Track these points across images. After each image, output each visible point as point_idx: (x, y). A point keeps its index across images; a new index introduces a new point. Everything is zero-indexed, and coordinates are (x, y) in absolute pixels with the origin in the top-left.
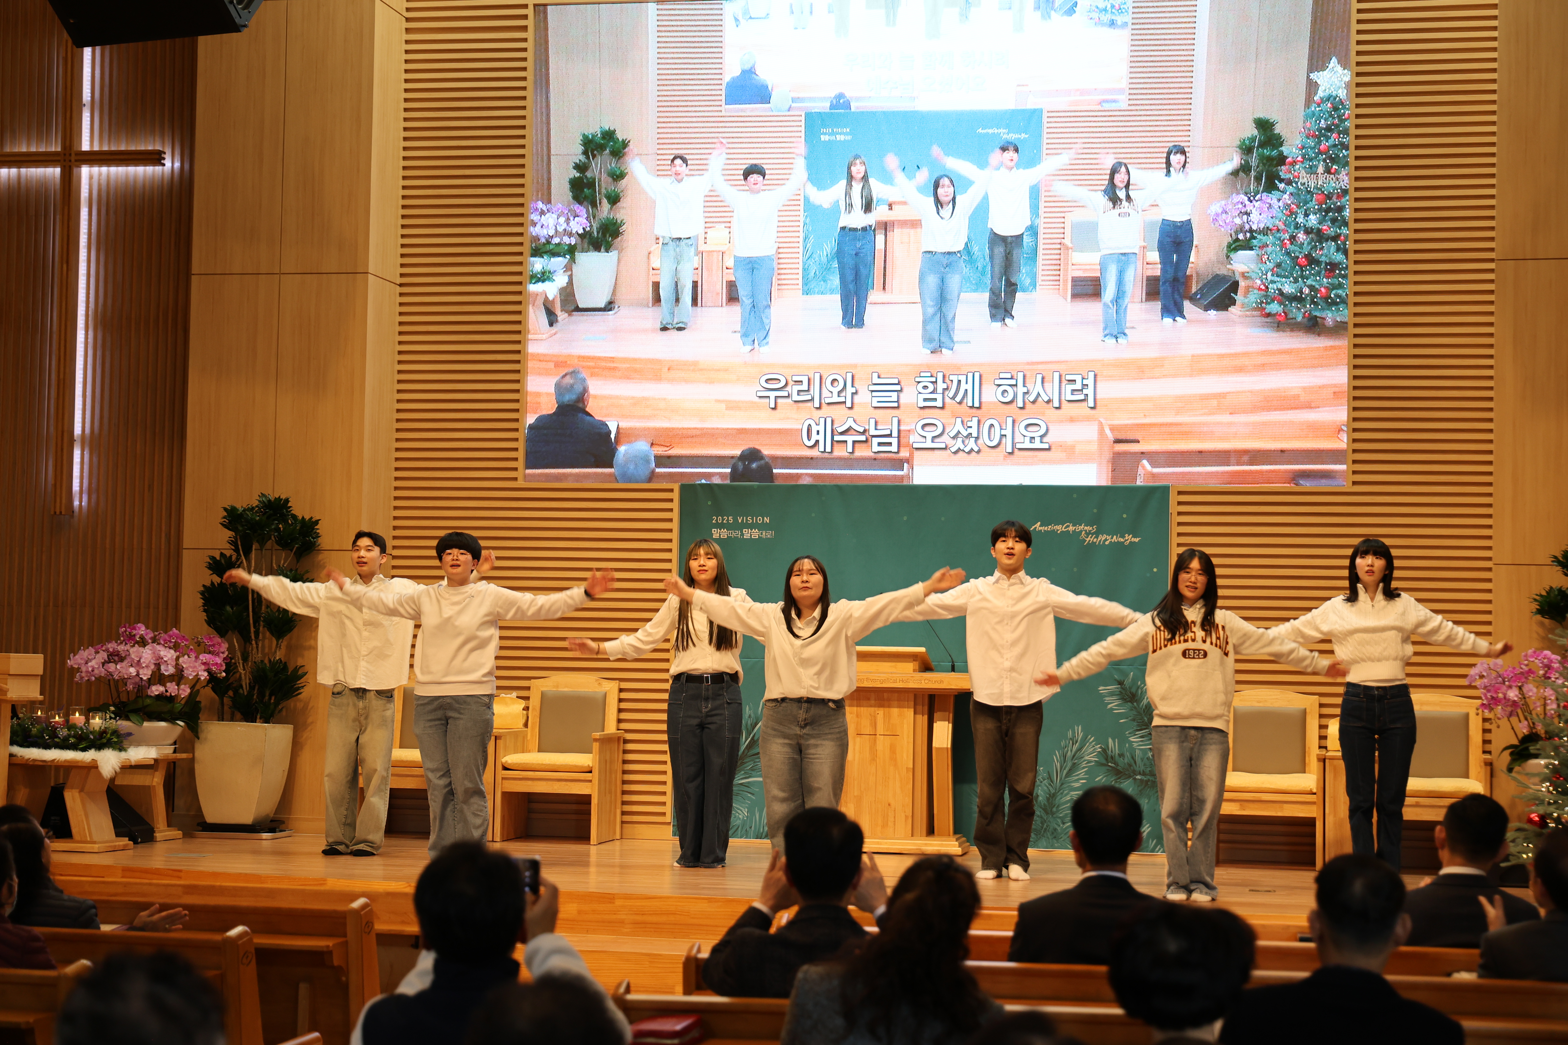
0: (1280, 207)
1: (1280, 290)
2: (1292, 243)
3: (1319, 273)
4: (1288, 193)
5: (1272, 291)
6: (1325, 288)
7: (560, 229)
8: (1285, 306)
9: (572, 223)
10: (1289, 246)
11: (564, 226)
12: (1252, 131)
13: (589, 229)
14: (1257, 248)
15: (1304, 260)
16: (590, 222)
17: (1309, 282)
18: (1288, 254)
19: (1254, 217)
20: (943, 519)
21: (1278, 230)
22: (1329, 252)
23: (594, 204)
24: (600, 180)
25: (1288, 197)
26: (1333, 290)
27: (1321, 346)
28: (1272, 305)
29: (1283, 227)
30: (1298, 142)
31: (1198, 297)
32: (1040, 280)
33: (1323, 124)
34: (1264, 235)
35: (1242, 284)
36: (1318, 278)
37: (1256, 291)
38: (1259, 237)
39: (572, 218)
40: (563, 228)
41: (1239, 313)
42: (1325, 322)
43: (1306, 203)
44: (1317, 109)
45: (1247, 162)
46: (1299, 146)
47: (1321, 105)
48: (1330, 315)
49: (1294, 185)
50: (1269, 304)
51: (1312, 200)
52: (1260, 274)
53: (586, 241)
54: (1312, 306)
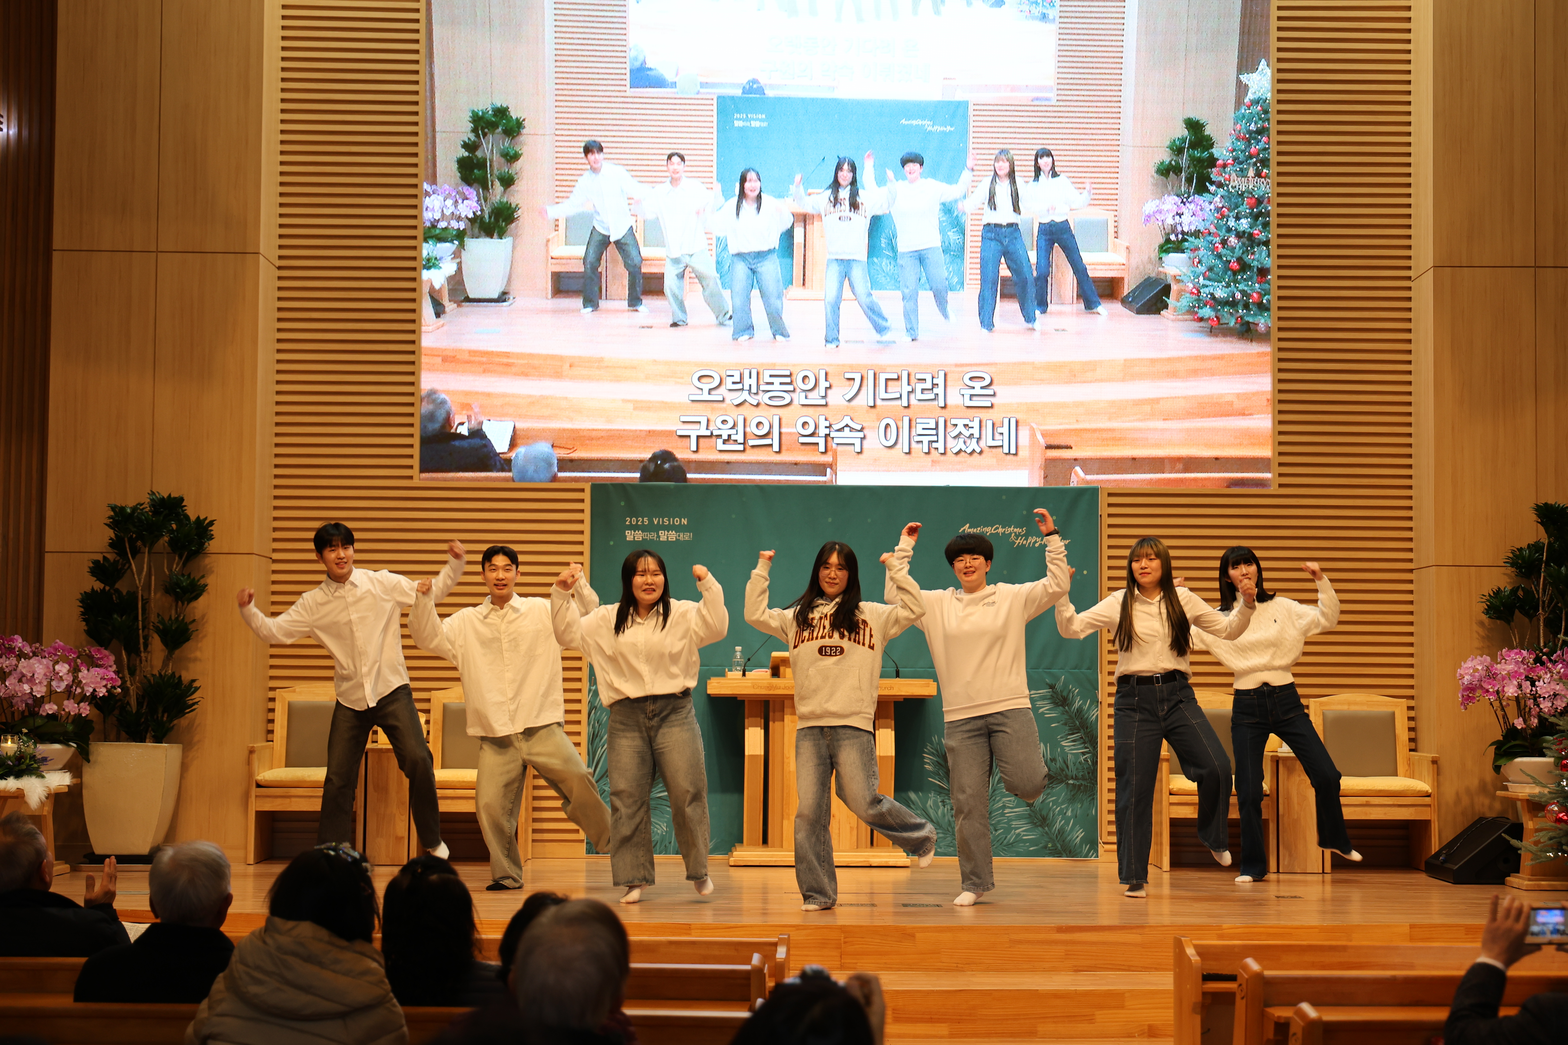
0: (1211, 210)
1: (1212, 294)
2: (1223, 247)
3: (1250, 278)
4: (1219, 196)
5: (1205, 295)
6: (1258, 293)
7: (448, 212)
8: (1217, 311)
9: (461, 206)
10: (1220, 250)
11: (452, 209)
12: (1182, 132)
13: (479, 213)
14: (1189, 251)
15: (1235, 264)
16: (481, 206)
17: (1241, 287)
18: (1219, 256)
19: (1186, 219)
20: (869, 520)
21: (1210, 234)
22: (1260, 257)
23: (485, 187)
24: (491, 161)
25: (1219, 200)
26: (1265, 295)
27: (1253, 351)
28: (1204, 310)
29: (1215, 230)
30: (1229, 145)
31: (1130, 299)
32: (968, 279)
33: (1253, 127)
34: (1195, 238)
35: (1174, 287)
36: (1250, 283)
37: (1188, 295)
38: (1190, 239)
39: (460, 201)
40: (450, 211)
41: (1172, 317)
42: (1258, 329)
43: (1237, 207)
44: (1248, 111)
45: (1177, 163)
46: (1230, 148)
47: (1251, 108)
48: (1263, 321)
49: (1225, 188)
50: (1202, 308)
51: (1243, 204)
52: (1192, 278)
53: (477, 225)
54: (1245, 311)
